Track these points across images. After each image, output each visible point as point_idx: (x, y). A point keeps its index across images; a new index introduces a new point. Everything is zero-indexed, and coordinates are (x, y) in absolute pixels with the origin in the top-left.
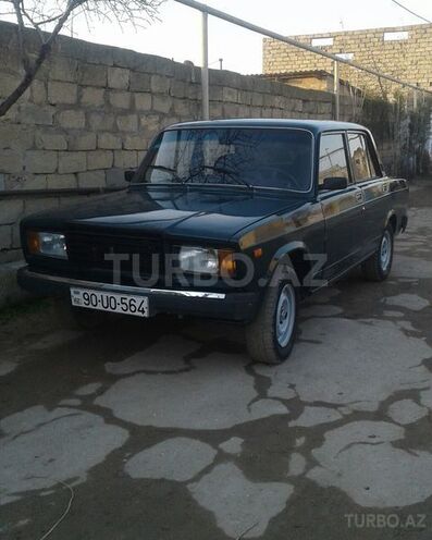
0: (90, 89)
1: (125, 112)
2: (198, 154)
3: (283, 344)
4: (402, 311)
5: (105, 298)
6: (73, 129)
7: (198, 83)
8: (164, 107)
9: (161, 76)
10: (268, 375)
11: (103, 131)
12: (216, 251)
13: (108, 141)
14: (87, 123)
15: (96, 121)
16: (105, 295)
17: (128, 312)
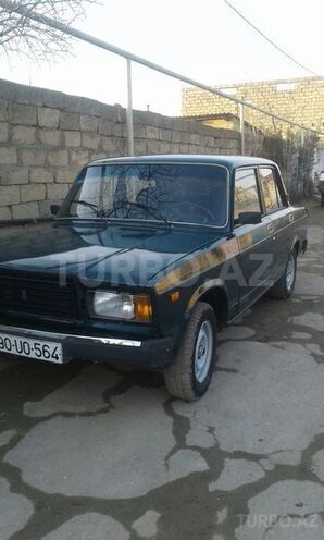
0: (21, 127)
1: (56, 149)
2: (121, 187)
3: (201, 379)
4: (309, 333)
5: (19, 344)
6: (5, 165)
7: (124, 122)
8: (93, 143)
9: (90, 116)
10: (188, 415)
11: (35, 167)
12: (131, 296)
13: (40, 175)
14: (19, 159)
15: (28, 157)
16: (19, 339)
17: (42, 358)
